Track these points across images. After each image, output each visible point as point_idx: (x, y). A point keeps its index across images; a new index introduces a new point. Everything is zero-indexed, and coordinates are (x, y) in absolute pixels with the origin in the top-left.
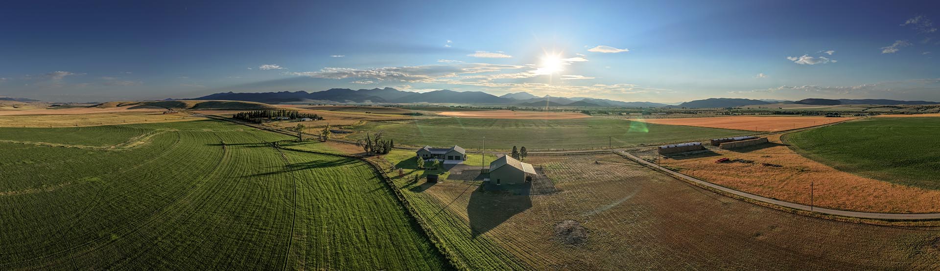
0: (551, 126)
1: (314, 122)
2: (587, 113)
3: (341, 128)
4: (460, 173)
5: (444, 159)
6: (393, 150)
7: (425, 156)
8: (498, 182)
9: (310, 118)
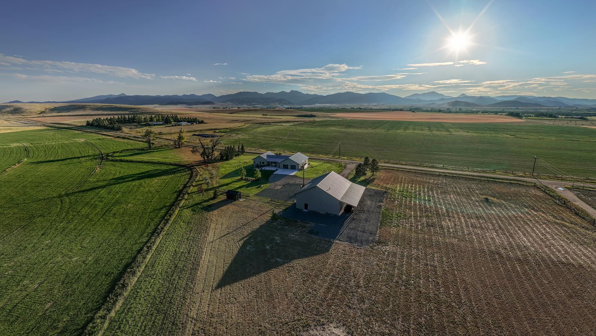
0: (449, 131)
1: (192, 126)
2: (517, 115)
3: (215, 132)
4: (279, 187)
5: (279, 167)
6: (243, 155)
7: (262, 163)
8: (306, 208)
9: (189, 122)
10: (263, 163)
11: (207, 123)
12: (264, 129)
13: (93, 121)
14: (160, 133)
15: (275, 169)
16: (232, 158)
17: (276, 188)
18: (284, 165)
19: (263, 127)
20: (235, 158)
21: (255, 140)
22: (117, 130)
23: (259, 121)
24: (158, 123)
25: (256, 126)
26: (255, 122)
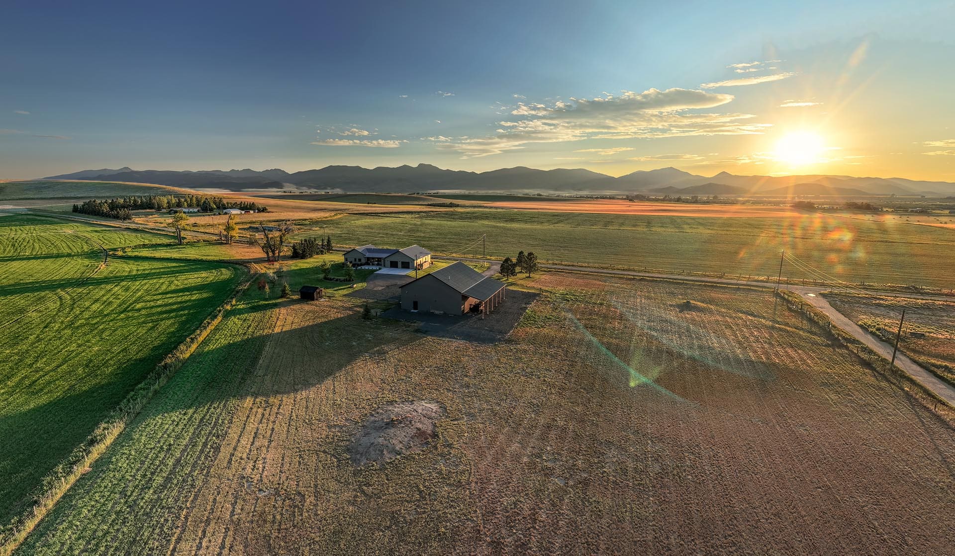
1: (247, 215)
4: (380, 288)
5: (384, 266)
6: (329, 254)
7: (357, 260)
8: (415, 307)
9: (241, 209)
10: (360, 260)
11: (273, 212)
12: (368, 222)
13: (84, 205)
14: (195, 223)
15: (378, 268)
16: (311, 256)
17: (375, 289)
18: (391, 262)
19: (366, 219)
20: (316, 256)
21: (351, 236)
22: (125, 219)
23: (360, 211)
24: (191, 210)
25: (353, 218)
26: (353, 212)
